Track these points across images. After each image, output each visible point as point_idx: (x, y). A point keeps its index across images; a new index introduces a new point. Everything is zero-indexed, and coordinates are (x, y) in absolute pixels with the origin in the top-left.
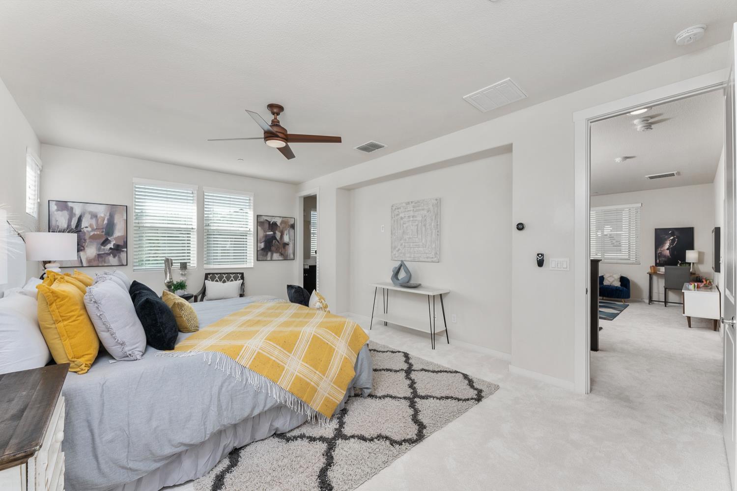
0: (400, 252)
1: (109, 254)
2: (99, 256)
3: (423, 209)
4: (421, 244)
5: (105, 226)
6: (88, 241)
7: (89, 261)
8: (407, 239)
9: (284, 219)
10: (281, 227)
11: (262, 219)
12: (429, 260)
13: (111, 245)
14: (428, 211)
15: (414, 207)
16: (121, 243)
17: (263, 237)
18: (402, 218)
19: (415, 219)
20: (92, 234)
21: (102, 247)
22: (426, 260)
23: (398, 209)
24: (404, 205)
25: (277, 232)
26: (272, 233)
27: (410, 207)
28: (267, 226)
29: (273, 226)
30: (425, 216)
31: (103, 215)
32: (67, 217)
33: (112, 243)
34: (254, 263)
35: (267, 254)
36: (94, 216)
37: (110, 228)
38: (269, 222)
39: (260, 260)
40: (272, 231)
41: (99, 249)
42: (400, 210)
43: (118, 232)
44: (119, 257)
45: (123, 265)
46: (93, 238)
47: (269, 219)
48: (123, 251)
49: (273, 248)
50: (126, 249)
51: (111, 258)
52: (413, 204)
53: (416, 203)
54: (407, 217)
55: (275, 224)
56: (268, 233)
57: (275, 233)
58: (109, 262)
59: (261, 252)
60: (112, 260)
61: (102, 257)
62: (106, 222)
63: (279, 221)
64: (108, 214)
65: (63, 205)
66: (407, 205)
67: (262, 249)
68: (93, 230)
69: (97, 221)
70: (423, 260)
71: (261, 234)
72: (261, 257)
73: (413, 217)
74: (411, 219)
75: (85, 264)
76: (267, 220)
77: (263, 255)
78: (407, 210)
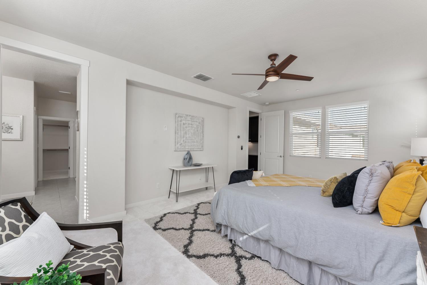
0: (182, 145)
3: (197, 122)
4: (195, 141)
8: (188, 138)
12: (199, 150)
14: (199, 123)
15: (191, 119)
18: (184, 124)
19: (193, 126)
22: (197, 150)
23: (181, 117)
24: (184, 115)
27: (189, 118)
30: (198, 126)
42: (182, 119)
52: (190, 117)
53: (192, 117)
54: (187, 124)
66: (186, 116)
70: (196, 150)
73: (191, 124)
74: (190, 126)
78: (187, 119)
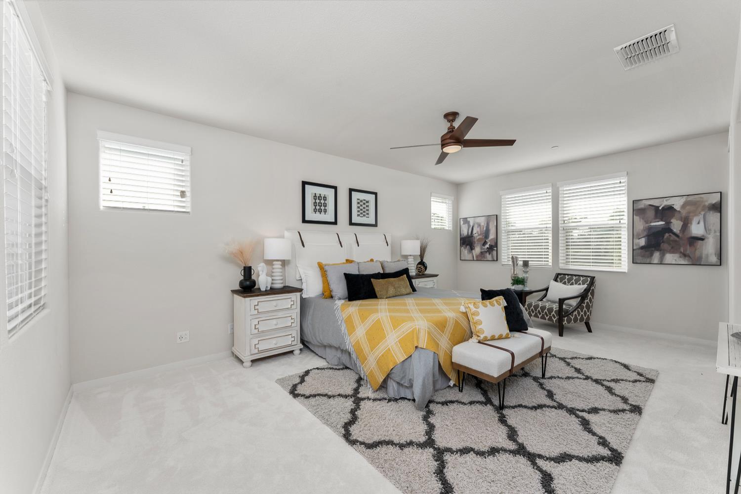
1: (486, 252)
2: (482, 253)
5: (484, 232)
6: (476, 242)
7: (477, 257)
9: (691, 198)
10: (682, 211)
11: (641, 205)
13: (487, 246)
16: (493, 244)
17: (644, 230)
20: (478, 238)
21: (483, 247)
25: (673, 221)
26: (663, 223)
28: (651, 213)
29: (666, 212)
31: (483, 224)
32: (467, 227)
33: (488, 244)
34: (629, 266)
35: (651, 255)
36: (479, 225)
37: (487, 234)
38: (657, 208)
39: (636, 263)
40: (662, 221)
41: (481, 249)
43: (492, 236)
44: (492, 255)
45: (494, 261)
46: (479, 240)
47: (656, 203)
48: (494, 250)
49: (664, 246)
50: (496, 249)
51: (487, 255)
55: (670, 209)
56: (652, 224)
57: (668, 223)
58: (486, 258)
59: (640, 251)
60: (489, 257)
61: (483, 254)
62: (485, 229)
63: (677, 204)
64: (486, 223)
65: (466, 220)
67: (642, 248)
68: (479, 235)
69: (480, 228)
71: (640, 225)
72: (639, 259)
75: (475, 259)
76: (650, 205)
77: (643, 256)
